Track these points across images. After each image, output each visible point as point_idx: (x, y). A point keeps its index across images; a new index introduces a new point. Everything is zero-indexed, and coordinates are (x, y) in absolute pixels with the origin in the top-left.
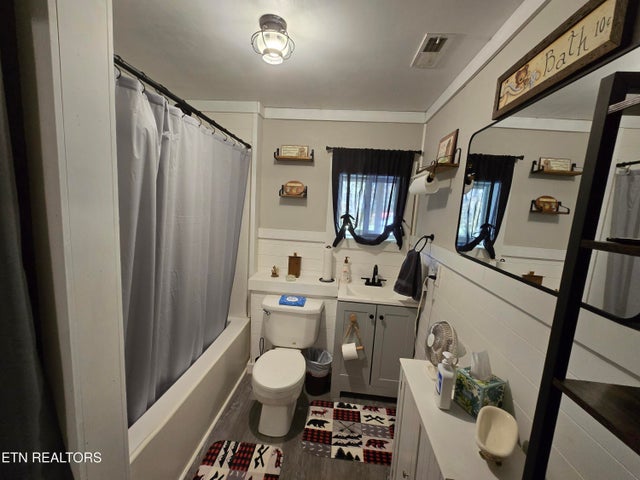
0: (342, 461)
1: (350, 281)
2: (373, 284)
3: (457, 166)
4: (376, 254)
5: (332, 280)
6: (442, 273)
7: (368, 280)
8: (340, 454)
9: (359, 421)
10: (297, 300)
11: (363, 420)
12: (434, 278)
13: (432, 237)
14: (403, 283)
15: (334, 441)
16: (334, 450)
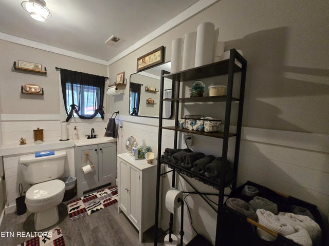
0: (94, 214)
1: (79, 139)
2: (92, 138)
3: (126, 85)
4: (91, 124)
5: (68, 140)
6: (125, 124)
7: (89, 136)
8: (93, 212)
9: (97, 197)
10: (48, 152)
11: (99, 196)
12: (122, 127)
13: (118, 112)
14: (109, 132)
15: (87, 210)
16: (89, 212)
